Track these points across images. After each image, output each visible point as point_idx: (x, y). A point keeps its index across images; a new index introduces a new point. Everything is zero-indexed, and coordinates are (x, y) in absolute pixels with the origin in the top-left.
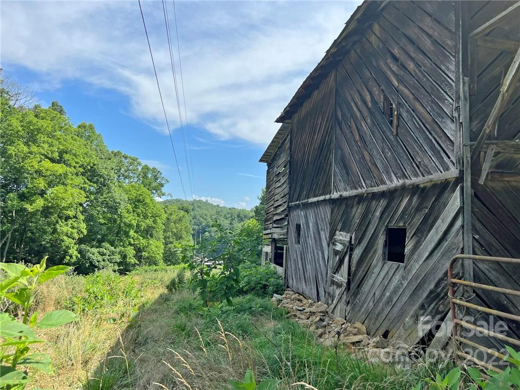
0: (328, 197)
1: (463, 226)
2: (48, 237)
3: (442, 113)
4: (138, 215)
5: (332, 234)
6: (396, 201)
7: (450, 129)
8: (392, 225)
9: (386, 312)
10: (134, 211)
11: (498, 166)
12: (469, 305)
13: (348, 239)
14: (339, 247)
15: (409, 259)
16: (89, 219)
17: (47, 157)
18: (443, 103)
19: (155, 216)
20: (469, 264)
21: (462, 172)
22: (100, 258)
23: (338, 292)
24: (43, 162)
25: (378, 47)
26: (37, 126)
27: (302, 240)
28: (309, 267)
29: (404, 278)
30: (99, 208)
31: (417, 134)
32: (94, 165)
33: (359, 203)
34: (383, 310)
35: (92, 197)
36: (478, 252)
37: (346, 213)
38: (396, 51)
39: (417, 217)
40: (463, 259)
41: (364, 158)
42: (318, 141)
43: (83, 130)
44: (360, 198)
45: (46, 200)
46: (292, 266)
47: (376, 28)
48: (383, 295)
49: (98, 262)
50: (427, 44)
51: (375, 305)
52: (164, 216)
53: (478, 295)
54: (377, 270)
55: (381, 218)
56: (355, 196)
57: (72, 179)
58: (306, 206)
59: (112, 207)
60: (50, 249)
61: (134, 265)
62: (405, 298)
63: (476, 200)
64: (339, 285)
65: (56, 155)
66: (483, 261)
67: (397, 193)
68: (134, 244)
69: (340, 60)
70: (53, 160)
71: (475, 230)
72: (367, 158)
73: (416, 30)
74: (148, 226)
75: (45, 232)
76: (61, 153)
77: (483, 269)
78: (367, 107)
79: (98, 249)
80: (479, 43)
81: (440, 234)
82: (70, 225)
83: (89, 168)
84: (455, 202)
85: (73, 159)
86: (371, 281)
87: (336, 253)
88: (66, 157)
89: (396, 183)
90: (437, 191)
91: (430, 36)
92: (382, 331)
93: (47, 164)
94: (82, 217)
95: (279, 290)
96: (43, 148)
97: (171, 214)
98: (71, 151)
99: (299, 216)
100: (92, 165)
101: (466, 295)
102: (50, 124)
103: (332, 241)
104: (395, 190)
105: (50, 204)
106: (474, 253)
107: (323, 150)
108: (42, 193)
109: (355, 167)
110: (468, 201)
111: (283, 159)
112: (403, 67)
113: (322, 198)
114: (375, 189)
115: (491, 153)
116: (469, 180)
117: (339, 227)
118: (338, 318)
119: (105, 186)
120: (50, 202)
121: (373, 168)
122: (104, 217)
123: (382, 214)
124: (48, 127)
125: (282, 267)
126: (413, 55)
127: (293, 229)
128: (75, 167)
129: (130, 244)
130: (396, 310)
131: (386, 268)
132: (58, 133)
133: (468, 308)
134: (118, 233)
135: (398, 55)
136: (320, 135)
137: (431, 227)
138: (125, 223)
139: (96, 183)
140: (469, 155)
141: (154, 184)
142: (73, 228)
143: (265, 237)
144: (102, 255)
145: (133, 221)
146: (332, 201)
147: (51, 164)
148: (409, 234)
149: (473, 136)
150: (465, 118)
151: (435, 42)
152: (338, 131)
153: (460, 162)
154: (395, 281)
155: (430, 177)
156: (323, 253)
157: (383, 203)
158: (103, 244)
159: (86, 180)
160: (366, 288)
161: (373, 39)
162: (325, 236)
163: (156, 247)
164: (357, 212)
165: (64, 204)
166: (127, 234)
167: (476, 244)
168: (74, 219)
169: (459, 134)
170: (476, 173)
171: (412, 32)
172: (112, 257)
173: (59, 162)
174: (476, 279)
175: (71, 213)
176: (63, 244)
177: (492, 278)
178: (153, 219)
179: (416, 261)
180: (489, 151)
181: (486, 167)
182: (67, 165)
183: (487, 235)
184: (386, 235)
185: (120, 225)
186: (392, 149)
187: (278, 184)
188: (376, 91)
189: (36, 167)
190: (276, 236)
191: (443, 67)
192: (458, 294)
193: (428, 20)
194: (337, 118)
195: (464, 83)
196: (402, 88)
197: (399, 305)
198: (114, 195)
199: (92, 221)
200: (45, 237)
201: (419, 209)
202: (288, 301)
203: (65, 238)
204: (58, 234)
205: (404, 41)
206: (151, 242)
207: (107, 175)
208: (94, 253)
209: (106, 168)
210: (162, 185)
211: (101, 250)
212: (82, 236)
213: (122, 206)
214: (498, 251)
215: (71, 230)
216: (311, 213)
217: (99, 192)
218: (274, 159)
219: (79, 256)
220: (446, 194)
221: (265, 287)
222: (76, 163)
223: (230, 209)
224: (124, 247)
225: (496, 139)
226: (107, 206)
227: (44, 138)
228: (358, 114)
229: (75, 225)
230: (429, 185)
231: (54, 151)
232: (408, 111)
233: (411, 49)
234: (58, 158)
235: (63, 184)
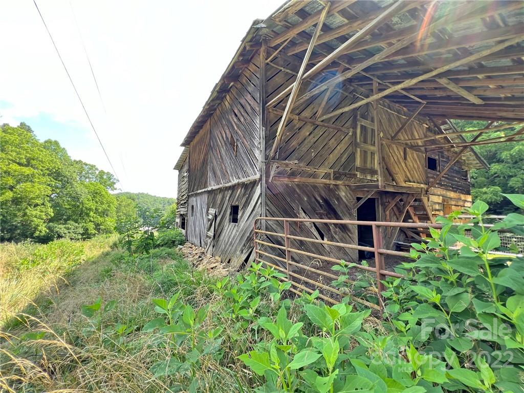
0: (206, 189)
1: (261, 203)
2: (19, 219)
3: (254, 145)
4: (97, 202)
5: (208, 210)
6: (235, 191)
7: (257, 153)
8: (233, 204)
9: (229, 250)
10: (93, 200)
11: (279, 173)
12: (263, 243)
13: (214, 212)
14: (210, 217)
15: (240, 221)
16: (55, 206)
17: (14, 162)
18: (254, 140)
19: (109, 203)
20: (263, 222)
21: (261, 176)
22: (66, 231)
23: (209, 241)
24: (11, 165)
25: (229, 108)
26: (6, 138)
27: (194, 213)
28: (197, 229)
29: (237, 231)
30: (64, 198)
31: (244, 156)
32: (59, 169)
33: (220, 193)
34: (228, 248)
35: (58, 191)
36: (268, 216)
37: (214, 198)
38: (236, 111)
39: (244, 199)
40: (261, 219)
41: (222, 168)
42: (202, 158)
43: (49, 145)
44: (220, 190)
45: (15, 193)
46: (189, 228)
47: (228, 97)
48: (228, 241)
49: (65, 234)
50: (249, 109)
51: (225, 247)
52: (116, 203)
53: (267, 237)
54: (226, 228)
55: (229, 200)
56: (218, 189)
57: (39, 178)
58: (197, 195)
59: (74, 198)
60: (22, 227)
61: (94, 235)
62: (237, 241)
63: (268, 190)
64: (210, 238)
65: (24, 161)
66: (270, 220)
67: (236, 187)
68: (93, 221)
69: (212, 114)
70: (20, 164)
71: (267, 205)
72: (224, 168)
73: (244, 100)
74: (104, 209)
75: (15, 215)
76: (28, 160)
77: (270, 224)
78: (224, 140)
79: (64, 226)
80: (270, 111)
81: (252, 207)
82: (39, 210)
83: (54, 171)
84: (258, 191)
85: (40, 164)
86: (224, 234)
87: (209, 220)
88: (34, 162)
89: (235, 181)
90: (252, 185)
91: (250, 105)
92: (227, 260)
93: (15, 167)
94: (49, 205)
95: (182, 243)
96: (11, 156)
97: (122, 202)
98: (37, 158)
99: (193, 201)
100: (57, 169)
101: (262, 237)
102: (17, 138)
103: (207, 214)
104: (235, 185)
105: (19, 196)
106: (266, 216)
107: (205, 162)
108: (11, 188)
109: (219, 173)
110: (264, 190)
111: (186, 168)
112: (239, 119)
113: (203, 190)
114: (227, 185)
115: (275, 166)
116: (265, 180)
117: (211, 206)
118: (209, 255)
119: (68, 183)
120: (19, 194)
121: (226, 174)
122: (68, 204)
123: (230, 198)
124: (16, 140)
125: (184, 229)
126: (243, 114)
127: (190, 208)
128: (42, 170)
129: (90, 221)
130: (234, 248)
131: (230, 226)
132: (25, 146)
133: (262, 244)
134: (81, 214)
135: (237, 113)
136: (203, 155)
137: (249, 204)
138: (86, 208)
139: (61, 181)
140: (265, 167)
141: (108, 183)
142: (42, 211)
143: (177, 213)
144: (68, 229)
145: (92, 206)
146: (209, 192)
147: (19, 167)
148: (240, 208)
149: (267, 157)
150: (263, 148)
151: (252, 108)
152: (211, 153)
153: (261, 170)
154: (234, 233)
155: (249, 178)
156: (203, 221)
157: (230, 192)
158: (68, 222)
159: (52, 179)
160: (221, 238)
161: (226, 103)
162: (204, 211)
163: (110, 222)
164: (219, 197)
165: (32, 195)
166: (88, 215)
167: (267, 212)
168: (43, 206)
169: (261, 156)
170: (268, 176)
171: (243, 101)
172: (76, 230)
173: (26, 166)
174: (267, 229)
175: (39, 202)
176: (32, 223)
177: (274, 228)
178: (107, 205)
179: (242, 222)
180: (274, 165)
181: (272, 173)
182: (34, 168)
183: (273, 208)
184: (231, 209)
185: (82, 209)
186: (235, 164)
187: (184, 183)
188: (228, 132)
189: (5, 169)
190: (182, 213)
191: (255, 122)
192: (259, 237)
193: (249, 96)
194: (210, 146)
195: (262, 130)
196: (238, 131)
197: (235, 245)
198: (76, 189)
199: (58, 206)
200: (16, 219)
201: (244, 195)
202: (185, 249)
203: (35, 219)
204: (28, 216)
205: (239, 106)
206: (106, 219)
207: (70, 176)
208: (60, 228)
209: (69, 171)
210: (114, 183)
211: (67, 226)
212: (50, 218)
213: (83, 197)
214: (277, 215)
215: (39, 213)
216: (198, 198)
217: (64, 187)
218: (182, 168)
219: (48, 231)
220: (255, 187)
221: (174, 242)
222: (42, 167)
223: (163, 198)
224: (86, 223)
225: (278, 160)
226: (70, 196)
227: (12, 148)
228: (220, 144)
229: (44, 210)
230: (249, 182)
231: (22, 158)
232: (241, 144)
233: (242, 110)
234: (26, 163)
235: (31, 181)
